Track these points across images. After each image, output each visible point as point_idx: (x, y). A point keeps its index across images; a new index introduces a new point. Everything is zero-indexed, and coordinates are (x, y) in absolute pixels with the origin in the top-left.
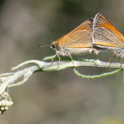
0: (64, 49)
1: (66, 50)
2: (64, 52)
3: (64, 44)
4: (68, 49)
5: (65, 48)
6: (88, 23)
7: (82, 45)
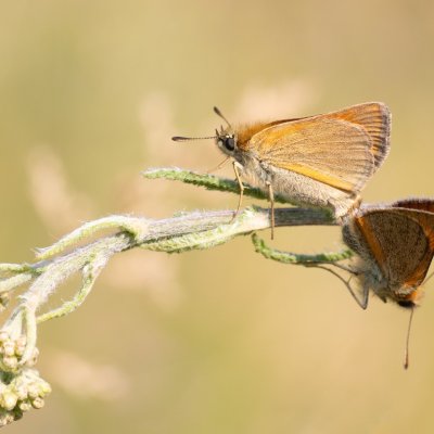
0: (262, 166)
1: (268, 172)
2: (259, 175)
3: (268, 150)
4: (274, 169)
5: (265, 165)
6: (379, 112)
7: (326, 174)
